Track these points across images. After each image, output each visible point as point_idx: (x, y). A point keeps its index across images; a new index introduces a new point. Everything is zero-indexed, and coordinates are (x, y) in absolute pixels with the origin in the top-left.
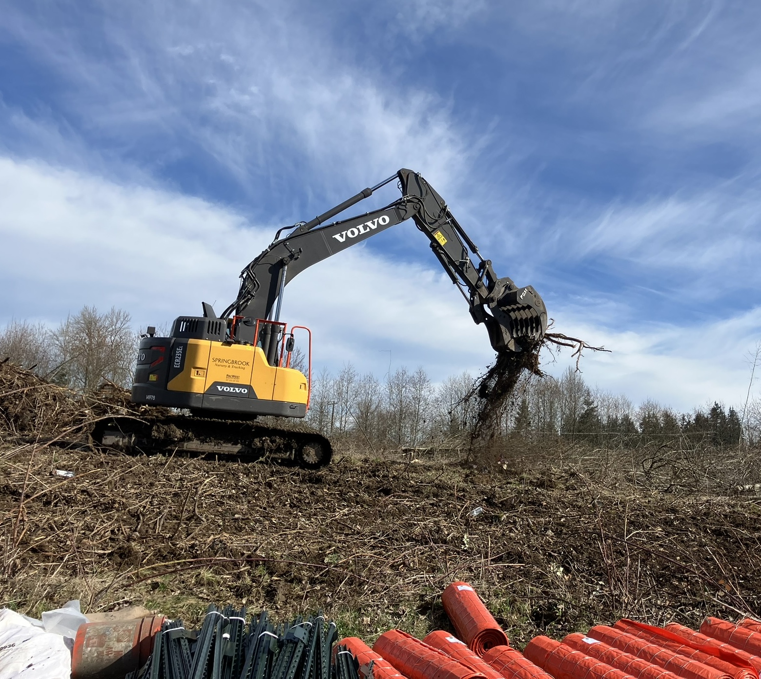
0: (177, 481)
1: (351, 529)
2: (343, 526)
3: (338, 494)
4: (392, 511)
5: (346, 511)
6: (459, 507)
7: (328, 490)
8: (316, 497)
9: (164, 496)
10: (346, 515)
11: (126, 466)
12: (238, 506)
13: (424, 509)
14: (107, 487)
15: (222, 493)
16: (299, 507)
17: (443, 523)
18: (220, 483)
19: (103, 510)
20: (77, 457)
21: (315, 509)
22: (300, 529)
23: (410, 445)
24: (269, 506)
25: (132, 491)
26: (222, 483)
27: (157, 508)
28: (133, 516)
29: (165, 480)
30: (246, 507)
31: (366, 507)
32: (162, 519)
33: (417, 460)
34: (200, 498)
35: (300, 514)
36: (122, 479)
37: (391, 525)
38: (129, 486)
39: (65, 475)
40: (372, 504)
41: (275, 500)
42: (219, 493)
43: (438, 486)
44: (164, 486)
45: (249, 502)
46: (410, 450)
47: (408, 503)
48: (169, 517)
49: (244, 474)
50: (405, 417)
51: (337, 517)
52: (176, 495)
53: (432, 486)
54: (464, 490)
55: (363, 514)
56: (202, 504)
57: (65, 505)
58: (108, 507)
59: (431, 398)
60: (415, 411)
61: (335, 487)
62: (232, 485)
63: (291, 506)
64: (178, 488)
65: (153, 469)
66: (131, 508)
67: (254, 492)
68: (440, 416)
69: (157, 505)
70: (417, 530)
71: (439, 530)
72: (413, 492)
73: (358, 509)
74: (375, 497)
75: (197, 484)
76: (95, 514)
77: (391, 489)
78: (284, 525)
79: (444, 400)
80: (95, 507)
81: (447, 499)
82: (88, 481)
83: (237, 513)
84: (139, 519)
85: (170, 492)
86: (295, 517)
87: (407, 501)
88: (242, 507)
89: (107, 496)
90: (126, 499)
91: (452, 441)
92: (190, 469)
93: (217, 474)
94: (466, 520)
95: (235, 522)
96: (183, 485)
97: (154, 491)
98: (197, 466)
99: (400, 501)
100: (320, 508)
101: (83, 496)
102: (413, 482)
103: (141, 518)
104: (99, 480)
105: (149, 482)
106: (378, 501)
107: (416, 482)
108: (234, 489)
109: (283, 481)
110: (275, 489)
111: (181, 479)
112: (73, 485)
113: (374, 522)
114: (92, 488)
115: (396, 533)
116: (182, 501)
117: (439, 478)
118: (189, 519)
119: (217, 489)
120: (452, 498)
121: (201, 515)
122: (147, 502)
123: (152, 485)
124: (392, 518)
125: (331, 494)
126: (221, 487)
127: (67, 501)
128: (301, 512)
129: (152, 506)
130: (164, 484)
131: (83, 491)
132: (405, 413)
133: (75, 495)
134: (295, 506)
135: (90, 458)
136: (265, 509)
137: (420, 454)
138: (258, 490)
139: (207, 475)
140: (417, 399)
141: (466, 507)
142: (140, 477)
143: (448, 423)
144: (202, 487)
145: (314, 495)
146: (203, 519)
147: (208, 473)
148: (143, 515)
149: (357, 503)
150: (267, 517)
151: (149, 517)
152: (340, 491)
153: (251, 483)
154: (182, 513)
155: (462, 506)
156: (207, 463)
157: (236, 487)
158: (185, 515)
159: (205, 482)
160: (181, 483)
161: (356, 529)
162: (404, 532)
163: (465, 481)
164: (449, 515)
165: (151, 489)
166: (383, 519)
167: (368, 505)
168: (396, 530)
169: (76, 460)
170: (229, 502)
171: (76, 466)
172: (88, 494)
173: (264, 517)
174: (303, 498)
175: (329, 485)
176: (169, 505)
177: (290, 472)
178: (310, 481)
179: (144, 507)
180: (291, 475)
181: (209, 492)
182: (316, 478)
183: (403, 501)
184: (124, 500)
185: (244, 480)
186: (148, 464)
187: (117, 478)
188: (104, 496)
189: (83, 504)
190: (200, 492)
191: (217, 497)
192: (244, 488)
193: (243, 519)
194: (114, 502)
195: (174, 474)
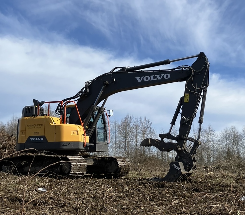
0: (94, 190)
1: (180, 210)
2: (176, 209)
3: (173, 193)
4: (200, 200)
5: (177, 201)
6: (234, 196)
7: (168, 191)
8: (162, 195)
9: (88, 199)
10: (177, 203)
11: (70, 184)
12: (124, 202)
13: (216, 198)
14: (62, 195)
15: (116, 195)
16: (154, 200)
17: (226, 205)
18: (115, 190)
19: (61, 207)
20: (47, 181)
21: (162, 201)
22: (155, 212)
23: (207, 164)
24: (139, 201)
25: (73, 197)
26: (116, 190)
27: (86, 205)
28: (75, 209)
29: (88, 190)
30: (128, 202)
31: (187, 199)
32: (88, 210)
33: (211, 173)
34: (106, 198)
35: (155, 204)
36: (68, 191)
37: (200, 208)
38: (72, 194)
39: (42, 190)
40: (190, 197)
41: (142, 197)
42: (115, 195)
43: (223, 186)
44: (88, 193)
45: (129, 199)
46: (208, 167)
47: (208, 196)
48: (92, 209)
49: (126, 185)
50: (204, 150)
51: (173, 205)
52: (94, 198)
53: (220, 186)
54: (236, 187)
55: (186, 202)
56: (107, 201)
57: (43, 205)
58: (63, 205)
59: (216, 140)
60: (208, 147)
61: (171, 189)
62: (120, 191)
63: (150, 200)
64: (95, 194)
65: (83, 185)
66: (73, 205)
67: (131, 194)
68: (222, 149)
69: (85, 203)
70: (213, 210)
71: (224, 209)
72: (210, 190)
73: (183, 200)
74: (191, 193)
75: (103, 191)
76: (57, 209)
77: (199, 189)
78: (147, 210)
79: (223, 140)
80: (57, 205)
81: (228, 193)
82: (53, 193)
83: (124, 205)
84: (77, 210)
85: (91, 196)
86: (152, 206)
87: (208, 195)
88: (126, 202)
89: (62, 200)
90: (71, 201)
91: (228, 161)
92: (100, 184)
93: (113, 186)
94: (238, 203)
95: (123, 210)
96: (97, 193)
97: (84, 196)
98: (103, 182)
99: (204, 195)
100: (164, 200)
101: (51, 200)
102: (210, 185)
103: (79, 210)
104: (58, 192)
105: (81, 192)
106: (193, 195)
107: (212, 184)
108: (122, 193)
109: (145, 188)
110: (142, 192)
111: (96, 189)
112: (46, 195)
113: (191, 206)
114: (55, 196)
115: (203, 211)
116: (97, 200)
117: (223, 181)
118: (101, 209)
119: (114, 193)
120: (230, 192)
121: (107, 207)
122: (81, 202)
123: (82, 193)
124: (200, 204)
125: (169, 193)
126: (115, 192)
127: (44, 203)
128: (155, 203)
129: (83, 204)
130: (88, 192)
131: (51, 198)
132: (203, 148)
133: (47, 200)
134: (152, 200)
135: (53, 181)
136: (137, 202)
137: (213, 169)
138: (133, 193)
139: (108, 186)
140: (209, 141)
141: (238, 196)
142: (77, 190)
143: (226, 152)
144: (106, 193)
145: (161, 194)
146: (108, 209)
147: (109, 185)
148: (79, 209)
149: (183, 197)
150: (139, 206)
151: (82, 210)
152: (173, 191)
153: (130, 189)
154: (97, 206)
155: (236, 196)
156: (108, 180)
157: (123, 192)
158: (99, 208)
159: (108, 190)
160: (96, 191)
161: (183, 210)
162: (206, 211)
163: (237, 182)
164: (229, 201)
165: (82, 195)
166: (196, 205)
167: (188, 198)
168: (203, 210)
169: (46, 183)
170: (119, 200)
171: (47, 185)
172: (53, 199)
173: (137, 206)
174: (155, 196)
175: (168, 188)
176: (91, 203)
177: (149, 182)
178: (159, 186)
179: (80, 205)
180: (149, 184)
181: (110, 195)
182: (162, 185)
183: (205, 195)
184: (70, 202)
185: (126, 188)
186: (80, 183)
187: (66, 191)
188: (60, 200)
189: (51, 204)
190: (105, 195)
191: (114, 197)
192: (127, 192)
193: (127, 208)
194: (65, 203)
195: (93, 187)
